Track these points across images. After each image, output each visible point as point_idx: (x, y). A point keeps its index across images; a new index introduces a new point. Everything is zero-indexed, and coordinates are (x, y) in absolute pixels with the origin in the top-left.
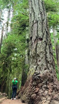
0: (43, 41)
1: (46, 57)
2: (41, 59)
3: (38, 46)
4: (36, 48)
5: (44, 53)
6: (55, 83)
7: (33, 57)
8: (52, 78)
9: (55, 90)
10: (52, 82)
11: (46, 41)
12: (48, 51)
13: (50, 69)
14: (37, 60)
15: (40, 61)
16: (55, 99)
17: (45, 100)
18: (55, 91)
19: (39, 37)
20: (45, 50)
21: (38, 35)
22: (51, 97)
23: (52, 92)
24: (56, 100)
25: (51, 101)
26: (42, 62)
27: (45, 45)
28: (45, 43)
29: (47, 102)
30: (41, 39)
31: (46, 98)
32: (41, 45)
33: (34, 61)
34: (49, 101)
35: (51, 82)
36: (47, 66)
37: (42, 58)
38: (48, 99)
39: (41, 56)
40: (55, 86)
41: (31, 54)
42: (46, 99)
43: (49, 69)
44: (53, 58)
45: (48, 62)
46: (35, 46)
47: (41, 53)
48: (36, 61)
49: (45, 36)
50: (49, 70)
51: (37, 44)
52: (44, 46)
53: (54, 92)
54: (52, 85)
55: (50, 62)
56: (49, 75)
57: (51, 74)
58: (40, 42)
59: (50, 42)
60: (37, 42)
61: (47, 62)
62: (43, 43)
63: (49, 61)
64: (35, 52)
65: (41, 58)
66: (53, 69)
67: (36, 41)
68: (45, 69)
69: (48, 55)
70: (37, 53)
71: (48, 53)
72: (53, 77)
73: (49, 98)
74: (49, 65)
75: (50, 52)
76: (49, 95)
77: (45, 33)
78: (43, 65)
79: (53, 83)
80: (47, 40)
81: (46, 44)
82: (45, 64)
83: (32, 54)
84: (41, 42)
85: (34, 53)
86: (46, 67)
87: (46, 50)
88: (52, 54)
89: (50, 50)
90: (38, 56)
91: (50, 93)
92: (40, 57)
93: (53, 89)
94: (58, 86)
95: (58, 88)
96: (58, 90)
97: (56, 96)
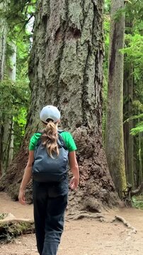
0: (82, 41)
1: (85, 93)
2: (72, 96)
3: (65, 54)
4: (59, 60)
5: (81, 81)
6: (97, 160)
7: (48, 87)
8: (92, 149)
9: (95, 175)
10: (91, 159)
11: (88, 41)
12: (91, 75)
13: (90, 125)
14: (58, 97)
15: (66, 101)
16: (92, 194)
17: (72, 197)
18: (95, 178)
19: (70, 25)
20: (84, 71)
21: (67, 14)
22: (85, 191)
23: (87, 180)
24: (94, 196)
25: (83, 199)
26: (73, 107)
27: (85, 54)
28: (85, 47)
29: (75, 199)
30: (77, 33)
31: (73, 193)
32: (75, 52)
33: (50, 100)
34: (79, 199)
35: (88, 158)
36: (84, 117)
37: (74, 94)
38: (77, 194)
39: (71, 88)
40: (96, 167)
41: (40, 76)
42: (75, 194)
43: (86, 125)
44: (100, 93)
45: (88, 106)
47: (72, 78)
48: (55, 99)
49: (88, 23)
50: (87, 128)
51: (63, 47)
52: (82, 59)
53: (92, 180)
54: (90, 166)
55: (92, 108)
56: (86, 141)
57: (91, 140)
58: (72, 42)
59: (99, 46)
60: (63, 39)
61: (86, 106)
62: (82, 48)
63: (90, 103)
64: (54, 72)
66: (97, 126)
67: (60, 34)
68: (78, 126)
69: (90, 85)
70: (61, 76)
71: (91, 79)
72: (93, 147)
73: (80, 193)
74: (88, 114)
75: (96, 78)
76: (81, 187)
77: (91, 12)
78: (74, 113)
79: (93, 159)
80: (94, 37)
81: (90, 52)
82: (79, 112)
83: (44, 77)
84: (75, 41)
85: (53, 76)
86: (81, 119)
87: (88, 72)
88: (99, 83)
89: (96, 72)
90: (64, 86)
91: (83, 183)
92: (67, 90)
93: (92, 173)
94: (103, 167)
95: (102, 171)
96: (100, 176)
97: (96, 188)
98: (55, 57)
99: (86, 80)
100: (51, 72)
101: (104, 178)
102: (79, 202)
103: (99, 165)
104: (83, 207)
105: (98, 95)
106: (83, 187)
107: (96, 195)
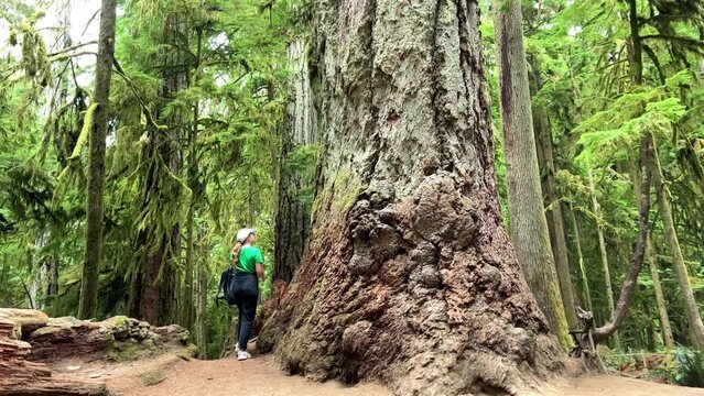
1: (438, 91)
2: (406, 100)
3: (380, 8)
4: (370, 25)
5: (426, 63)
6: (491, 252)
7: (350, 91)
8: (471, 225)
9: (489, 292)
10: (472, 250)
12: (450, 46)
13: (462, 167)
14: (375, 110)
15: (393, 117)
16: (485, 344)
17: (428, 355)
18: (490, 300)
20: (431, 40)
22: (465, 336)
23: (467, 305)
24: (492, 348)
25: (460, 359)
26: (411, 127)
29: (438, 361)
31: (431, 343)
33: (356, 122)
34: (450, 359)
35: (464, 249)
36: (442, 147)
37: (411, 95)
38: (443, 347)
39: (402, 83)
40: (489, 270)
41: (331, 72)
42: (436, 346)
43: (451, 168)
44: (480, 94)
45: (451, 123)
46: (361, 14)
47: (402, 59)
48: (368, 117)
50: (454, 174)
52: (423, 12)
53: (481, 305)
54: (472, 268)
55: (461, 125)
56: (454, 204)
57: (468, 202)
61: (444, 122)
63: (454, 113)
64: (359, 54)
65: (400, 101)
66: (480, 169)
68: (430, 170)
69: (451, 71)
70: (377, 60)
71: (453, 58)
72: (475, 218)
73: (452, 342)
74: (453, 141)
75: (465, 55)
76: (454, 325)
78: (415, 140)
79: (478, 251)
82: (426, 137)
83: (338, 70)
85: (357, 64)
86: (433, 153)
87: (441, 40)
88: (474, 69)
89: (463, 40)
90: (385, 80)
91: (458, 315)
92: (394, 89)
93: (479, 287)
94: (508, 270)
95: (506, 282)
96: (504, 295)
97: (495, 326)
98: (358, 20)
99: (440, 60)
100: (352, 54)
101: (515, 299)
102: (450, 369)
103: (497, 265)
104: (461, 383)
105: (473, 97)
106: (457, 325)
107: (495, 346)
